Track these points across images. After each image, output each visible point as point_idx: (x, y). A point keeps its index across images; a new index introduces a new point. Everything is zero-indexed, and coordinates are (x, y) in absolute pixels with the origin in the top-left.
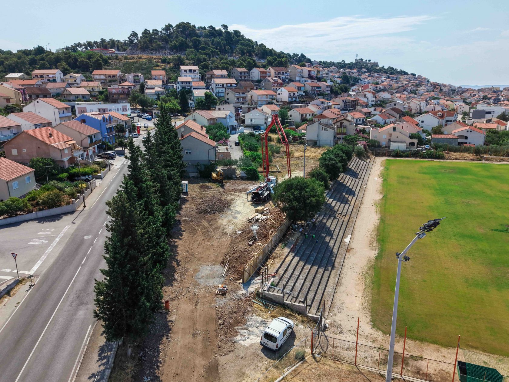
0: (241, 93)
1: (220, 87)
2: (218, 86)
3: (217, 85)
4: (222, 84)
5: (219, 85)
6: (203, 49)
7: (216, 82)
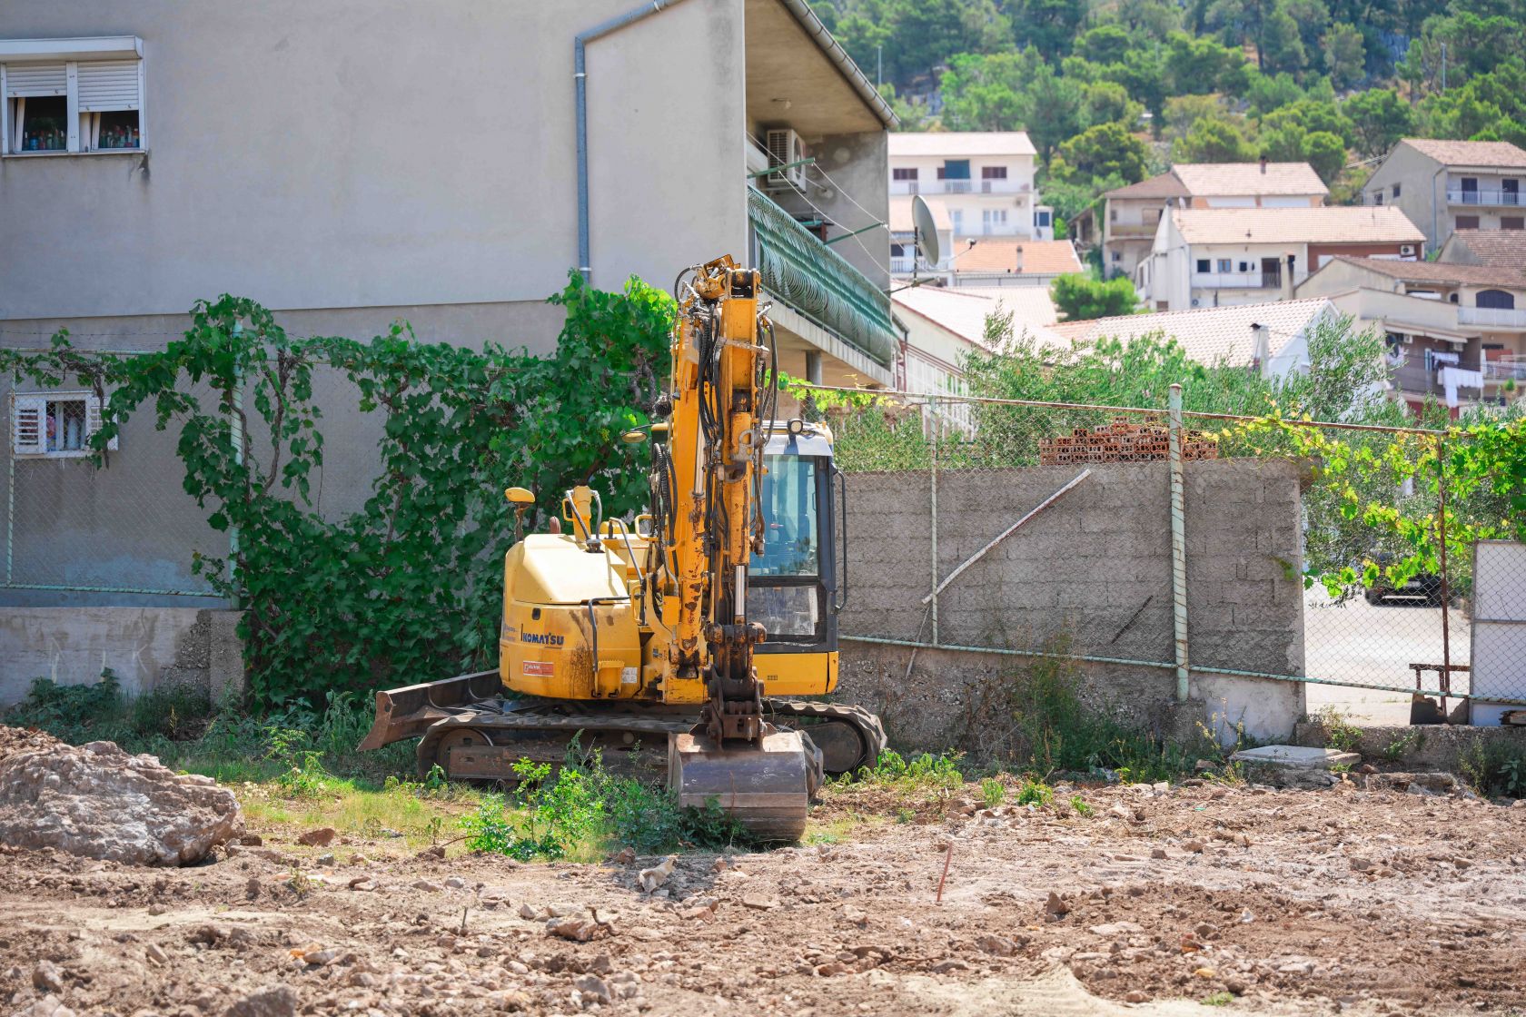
0: (1468, 297)
1: (1234, 278)
2: (1214, 278)
3: (1203, 266)
4: (1255, 258)
5: (1225, 266)
6: (1106, 49)
7: (1191, 237)
